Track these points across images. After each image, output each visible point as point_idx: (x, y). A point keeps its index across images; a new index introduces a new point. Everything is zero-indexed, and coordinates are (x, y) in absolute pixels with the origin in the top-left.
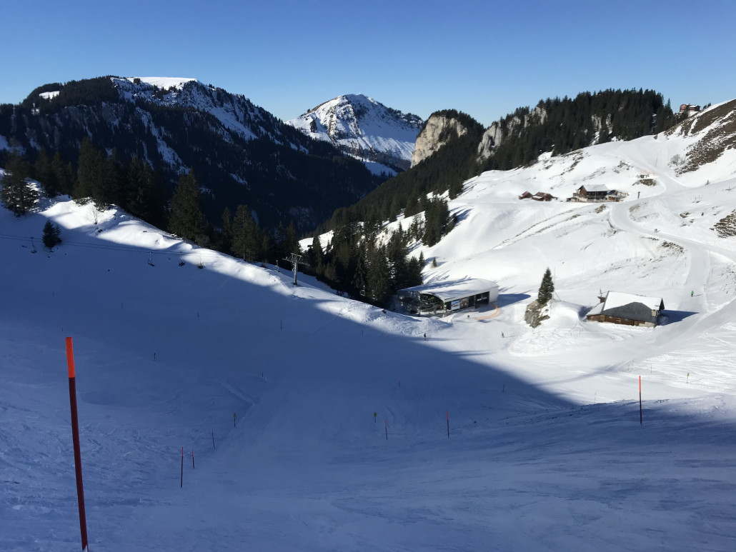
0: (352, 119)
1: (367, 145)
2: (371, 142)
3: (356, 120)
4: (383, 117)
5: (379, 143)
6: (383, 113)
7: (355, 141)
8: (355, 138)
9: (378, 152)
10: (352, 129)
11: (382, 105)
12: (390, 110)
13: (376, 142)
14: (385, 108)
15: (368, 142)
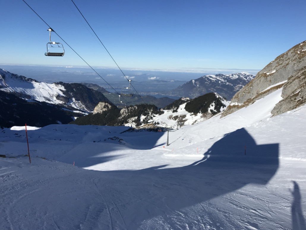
0: (2, 80)
1: (12, 90)
2: (13, 89)
3: (4, 80)
4: (12, 78)
5: (16, 89)
6: (11, 76)
7: (7, 89)
8: (6, 88)
9: (17, 93)
10: (4, 84)
11: (9, 72)
12: (13, 75)
13: (15, 89)
14: (11, 73)
15: (12, 89)
